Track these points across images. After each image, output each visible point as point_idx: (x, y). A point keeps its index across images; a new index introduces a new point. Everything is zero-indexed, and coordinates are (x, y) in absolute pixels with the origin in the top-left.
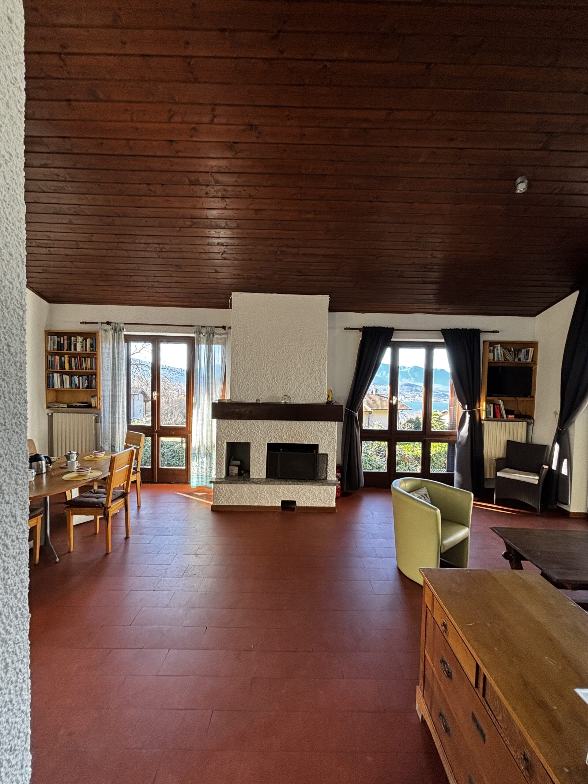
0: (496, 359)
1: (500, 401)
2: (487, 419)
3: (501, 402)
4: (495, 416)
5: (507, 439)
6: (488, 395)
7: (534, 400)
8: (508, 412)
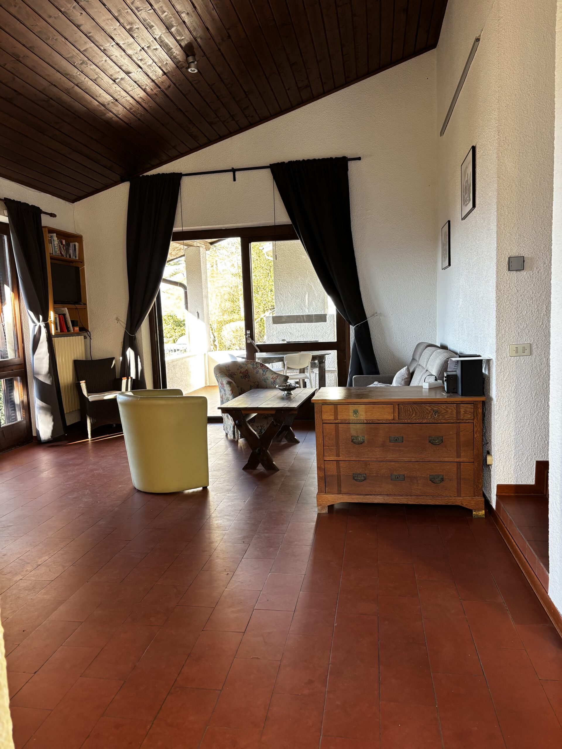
0: (54, 254)
1: (66, 308)
2: (57, 335)
3: (66, 311)
4: (62, 331)
5: (73, 359)
6: (55, 302)
7: (86, 309)
8: (74, 324)
